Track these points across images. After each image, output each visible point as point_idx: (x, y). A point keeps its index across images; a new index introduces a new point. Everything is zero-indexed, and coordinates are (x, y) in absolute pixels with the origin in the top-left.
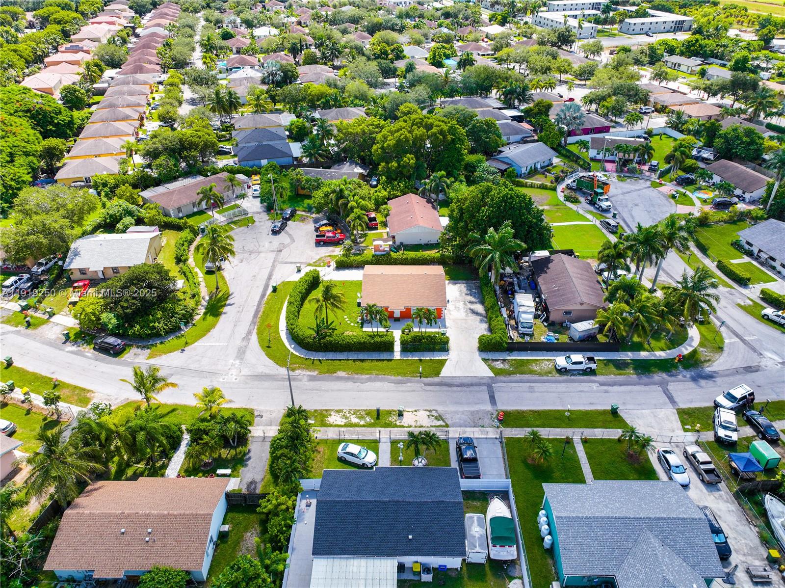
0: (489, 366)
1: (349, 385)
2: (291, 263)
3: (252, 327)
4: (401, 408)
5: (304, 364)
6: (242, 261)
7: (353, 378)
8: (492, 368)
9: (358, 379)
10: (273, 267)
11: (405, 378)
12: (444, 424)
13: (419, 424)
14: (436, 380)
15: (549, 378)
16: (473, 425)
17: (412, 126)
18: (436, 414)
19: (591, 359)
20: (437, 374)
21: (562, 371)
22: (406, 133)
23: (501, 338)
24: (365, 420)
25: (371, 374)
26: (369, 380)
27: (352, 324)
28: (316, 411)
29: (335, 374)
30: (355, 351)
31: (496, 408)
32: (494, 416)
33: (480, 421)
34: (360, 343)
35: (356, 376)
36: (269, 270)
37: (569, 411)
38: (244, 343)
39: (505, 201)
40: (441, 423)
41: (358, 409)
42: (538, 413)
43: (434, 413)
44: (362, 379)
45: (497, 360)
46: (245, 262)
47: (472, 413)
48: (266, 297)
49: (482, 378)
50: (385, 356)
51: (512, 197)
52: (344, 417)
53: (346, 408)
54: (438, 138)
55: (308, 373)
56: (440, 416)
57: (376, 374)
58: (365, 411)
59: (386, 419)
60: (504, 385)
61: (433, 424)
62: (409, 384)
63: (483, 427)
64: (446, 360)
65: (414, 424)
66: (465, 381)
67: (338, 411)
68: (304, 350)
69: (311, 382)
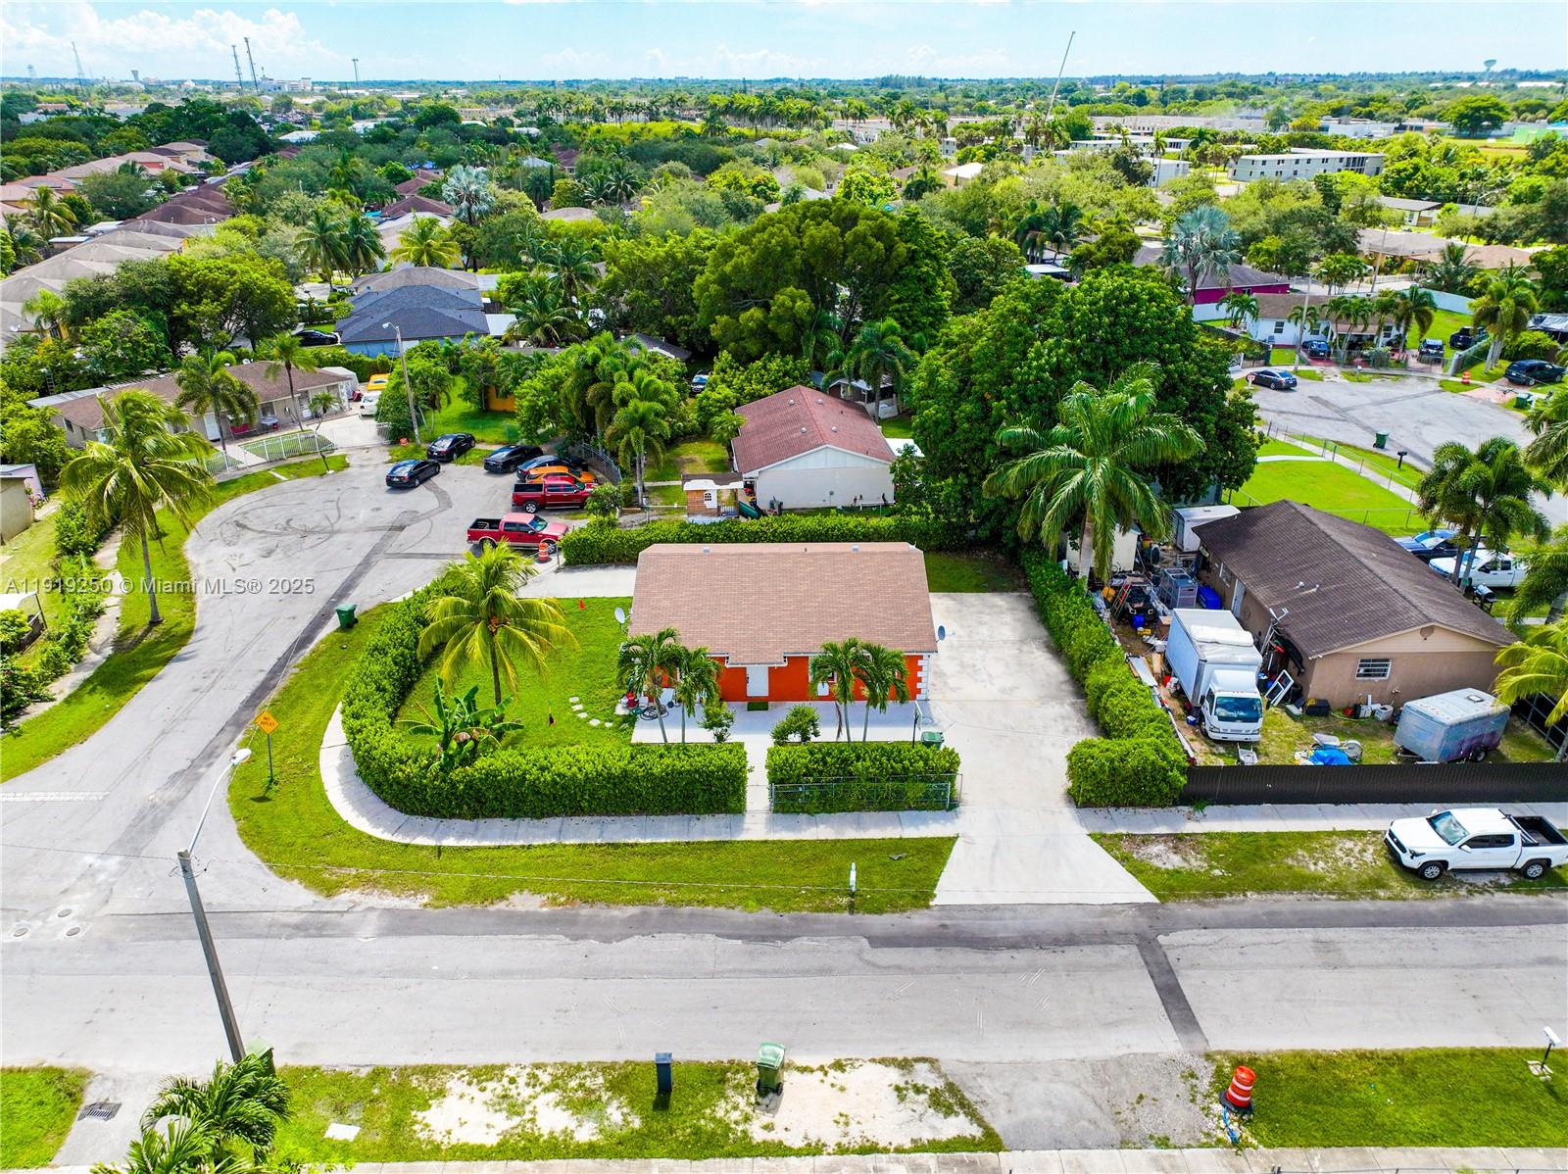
0: (1124, 860)
1: (551, 948)
2: (425, 556)
3: (225, 737)
4: (771, 1054)
5: (385, 867)
6: (269, 553)
7: (573, 921)
8: (1138, 870)
9: (591, 922)
10: (366, 564)
11: (787, 918)
12: (976, 1131)
13: (855, 1137)
14: (919, 920)
15: (1382, 905)
16: (1115, 1133)
17: (802, 222)
18: (934, 1082)
19: (1537, 828)
20: (922, 897)
21: (1433, 876)
22: (786, 232)
23: (1157, 750)
24: (601, 1118)
25: (652, 901)
26: (639, 926)
27: (595, 723)
28: (378, 1073)
29: (501, 906)
30: (591, 812)
31: (1200, 1047)
32: (1204, 1084)
33: (1143, 1111)
34: (610, 777)
35: (585, 911)
36: (346, 574)
37: (1546, 1054)
38: (172, 793)
39: (1112, 311)
40: (958, 1126)
41: (573, 1059)
42: (1404, 1068)
43: (923, 1075)
44: (611, 922)
45: (1147, 840)
46: (278, 555)
47: (1102, 1071)
48: (312, 646)
49: (1108, 910)
50: (707, 829)
51: (1133, 298)
52: (510, 1105)
53: (517, 1058)
54: (871, 247)
55: (391, 901)
56: (951, 1087)
57: (668, 903)
58: (606, 1068)
59: (698, 1111)
60: (1207, 936)
61: (927, 1135)
62: (804, 942)
63: (1164, 1143)
64: (952, 840)
65: (831, 1136)
66: (1041, 923)
67: (482, 1074)
68: (394, 814)
69: (391, 940)
